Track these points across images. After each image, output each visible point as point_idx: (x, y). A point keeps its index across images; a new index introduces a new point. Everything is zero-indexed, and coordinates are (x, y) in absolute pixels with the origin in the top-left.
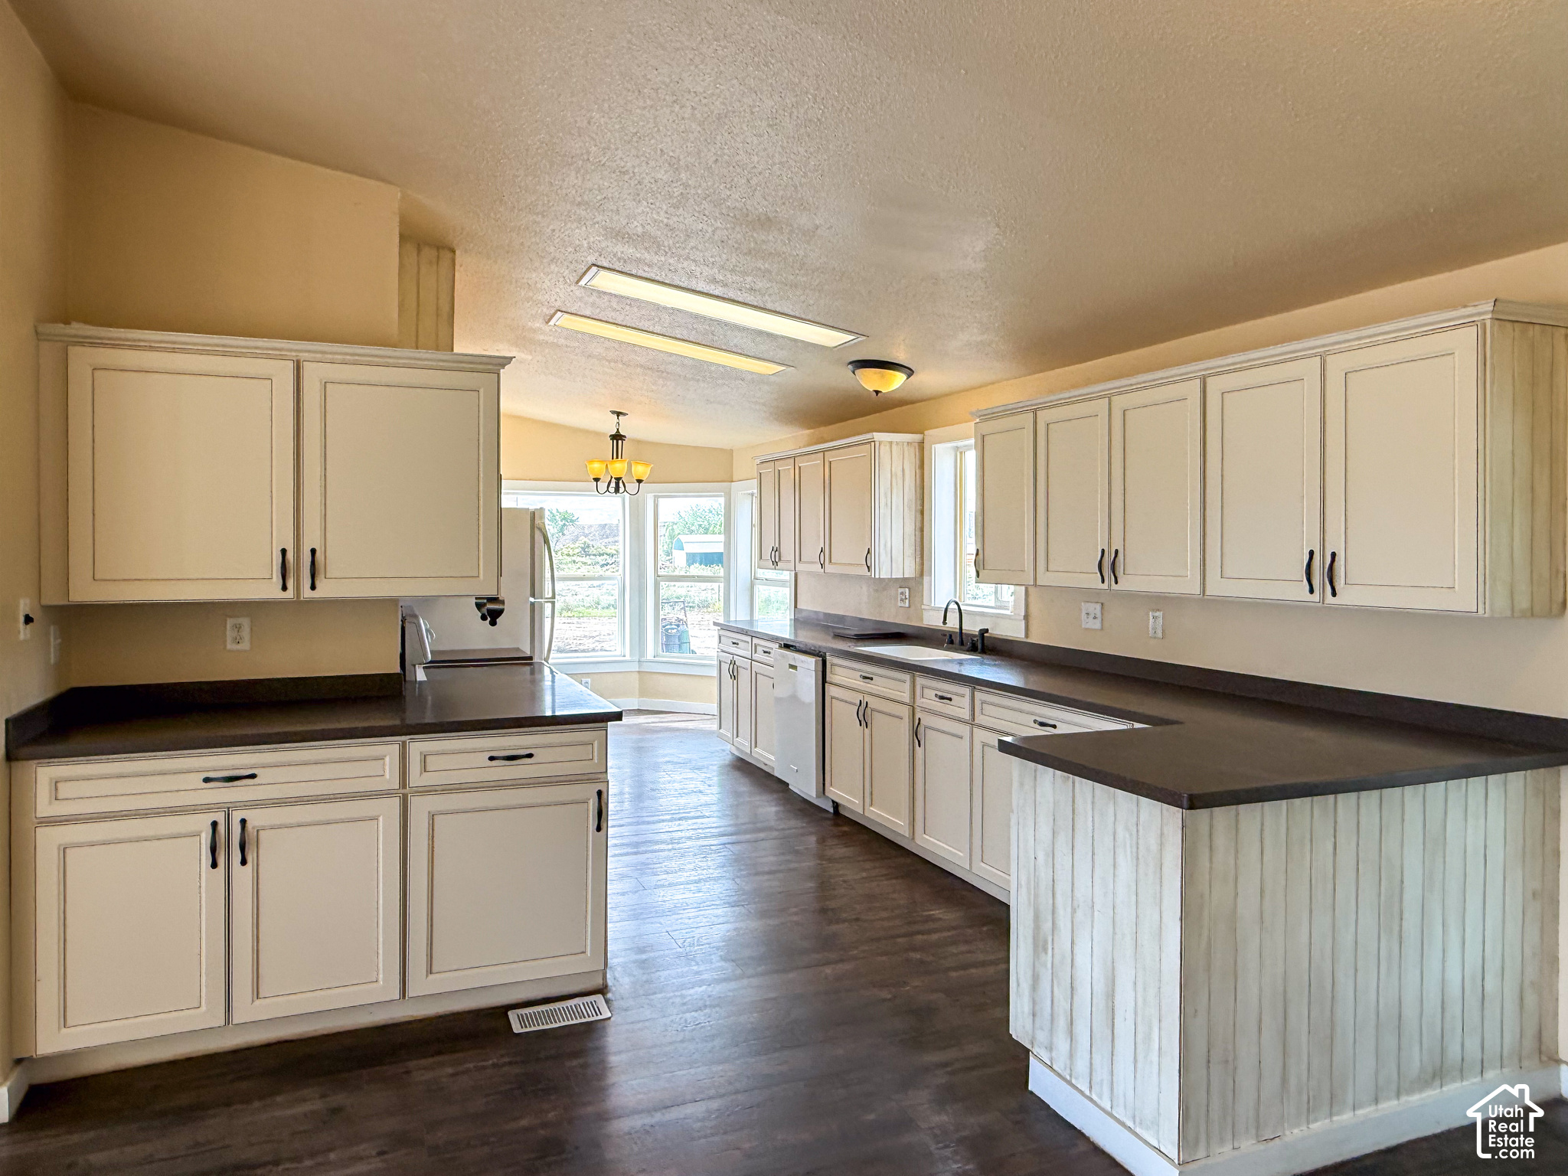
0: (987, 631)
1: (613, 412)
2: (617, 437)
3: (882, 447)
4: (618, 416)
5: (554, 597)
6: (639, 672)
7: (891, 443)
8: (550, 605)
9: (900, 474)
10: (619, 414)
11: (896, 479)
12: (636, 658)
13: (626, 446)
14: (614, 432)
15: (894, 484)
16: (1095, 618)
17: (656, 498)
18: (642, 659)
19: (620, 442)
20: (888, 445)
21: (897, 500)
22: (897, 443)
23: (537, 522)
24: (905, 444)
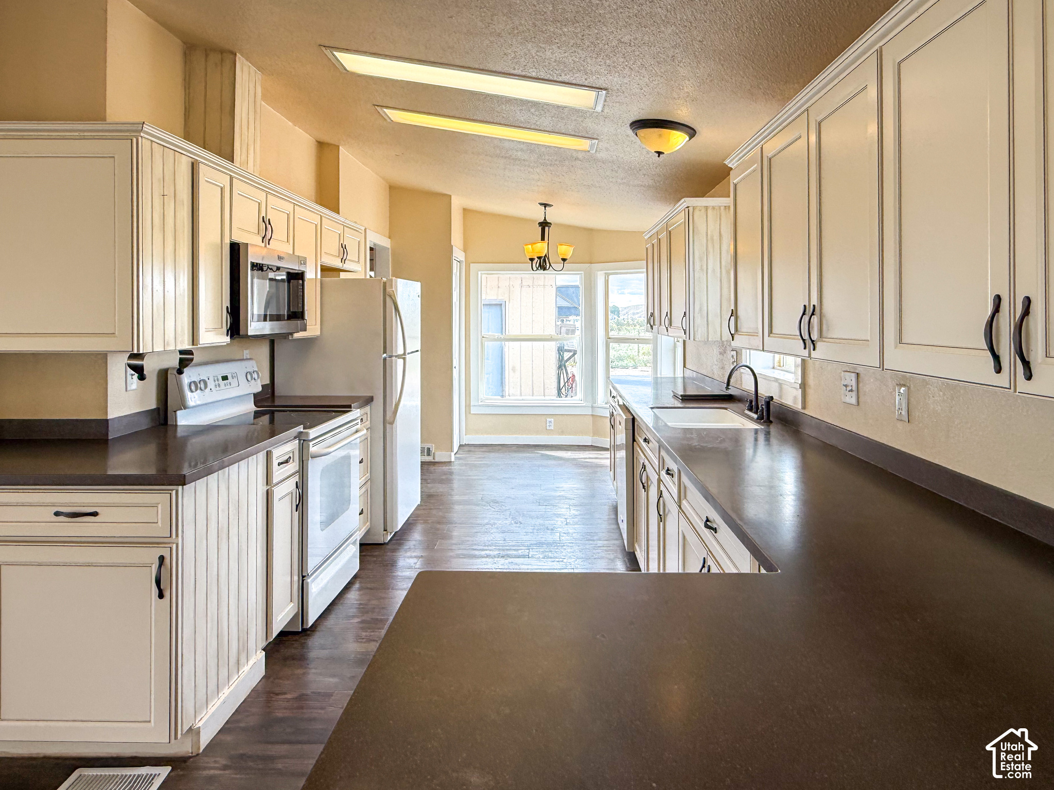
0: (772, 398)
1: (541, 204)
2: (544, 225)
3: (697, 213)
4: (545, 207)
5: (404, 354)
6: (592, 415)
7: (706, 208)
8: (402, 360)
9: (716, 237)
10: (545, 205)
11: (713, 243)
12: (590, 405)
13: (551, 232)
14: (542, 220)
15: (710, 249)
16: (851, 391)
17: (607, 275)
18: (595, 405)
19: (547, 229)
20: (703, 210)
21: (713, 263)
22: (713, 208)
23: (388, 290)
24: (722, 208)
